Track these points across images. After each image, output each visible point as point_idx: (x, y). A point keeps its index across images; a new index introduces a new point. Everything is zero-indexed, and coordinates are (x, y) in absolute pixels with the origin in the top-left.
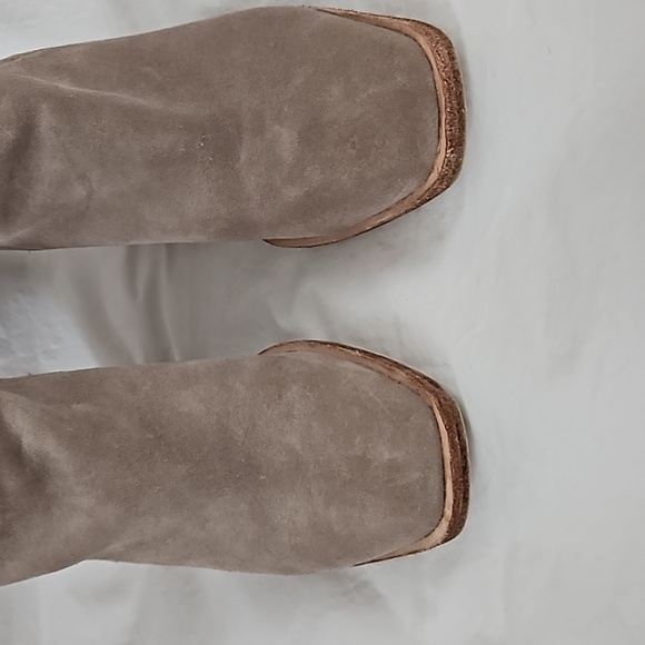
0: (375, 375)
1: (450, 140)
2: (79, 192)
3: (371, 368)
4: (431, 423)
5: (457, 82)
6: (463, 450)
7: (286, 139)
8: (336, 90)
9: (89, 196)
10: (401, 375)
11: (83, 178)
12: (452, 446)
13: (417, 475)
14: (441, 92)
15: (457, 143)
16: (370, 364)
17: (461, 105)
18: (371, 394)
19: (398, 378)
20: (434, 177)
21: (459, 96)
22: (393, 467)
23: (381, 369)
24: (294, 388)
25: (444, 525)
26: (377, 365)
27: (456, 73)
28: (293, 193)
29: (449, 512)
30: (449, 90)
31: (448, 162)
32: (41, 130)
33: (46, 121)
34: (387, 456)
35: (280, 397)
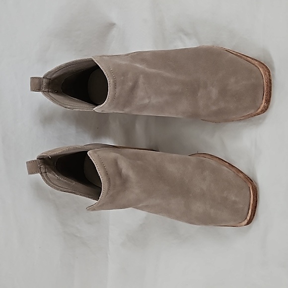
0: (233, 173)
1: (266, 100)
2: (147, 101)
3: (231, 170)
4: (249, 192)
5: (270, 83)
6: (256, 201)
7: (214, 92)
8: (232, 80)
9: (149, 102)
10: (241, 175)
11: (149, 98)
12: (254, 200)
13: (242, 206)
14: (265, 86)
15: (268, 101)
16: (231, 168)
17: (271, 90)
18: (232, 179)
19: (240, 176)
20: (260, 110)
21: (271, 87)
22: (235, 202)
23: (234, 171)
24: (207, 172)
25: (246, 221)
26: (233, 170)
27: (270, 80)
28: (214, 108)
29: (248, 218)
30: (268, 86)
31: (264, 107)
32: (140, 83)
33: (141, 80)
34: (234, 199)
35: (202, 173)
